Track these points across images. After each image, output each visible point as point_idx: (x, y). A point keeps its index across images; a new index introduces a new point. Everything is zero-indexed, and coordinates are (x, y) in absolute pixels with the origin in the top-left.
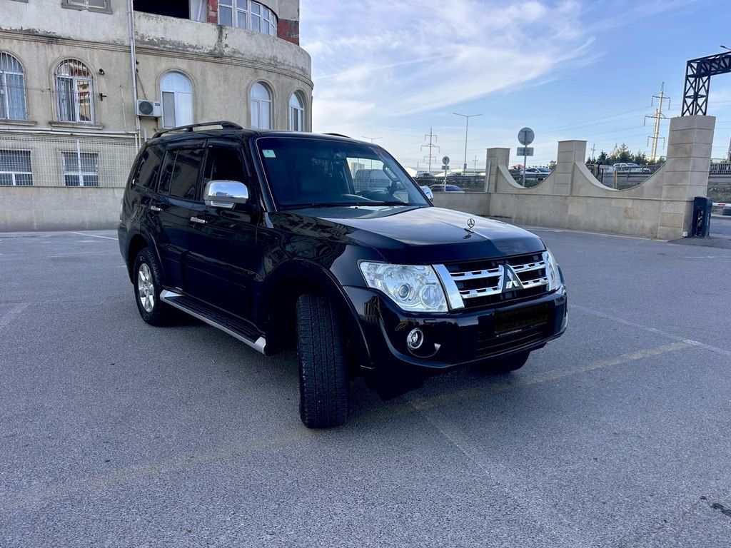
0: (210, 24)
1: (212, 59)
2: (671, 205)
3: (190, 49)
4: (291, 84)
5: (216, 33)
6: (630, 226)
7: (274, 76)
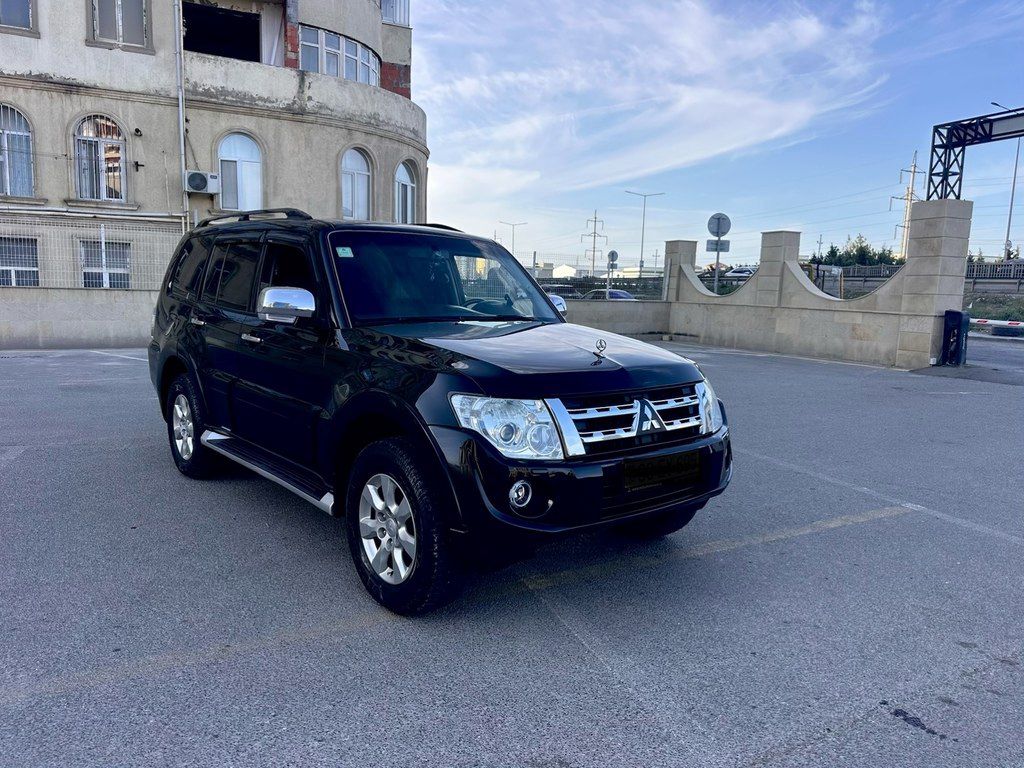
0: (288, 70)
1: (290, 116)
2: (914, 321)
3: (260, 103)
4: (398, 151)
5: (295, 81)
6: (860, 349)
7: (374, 140)
